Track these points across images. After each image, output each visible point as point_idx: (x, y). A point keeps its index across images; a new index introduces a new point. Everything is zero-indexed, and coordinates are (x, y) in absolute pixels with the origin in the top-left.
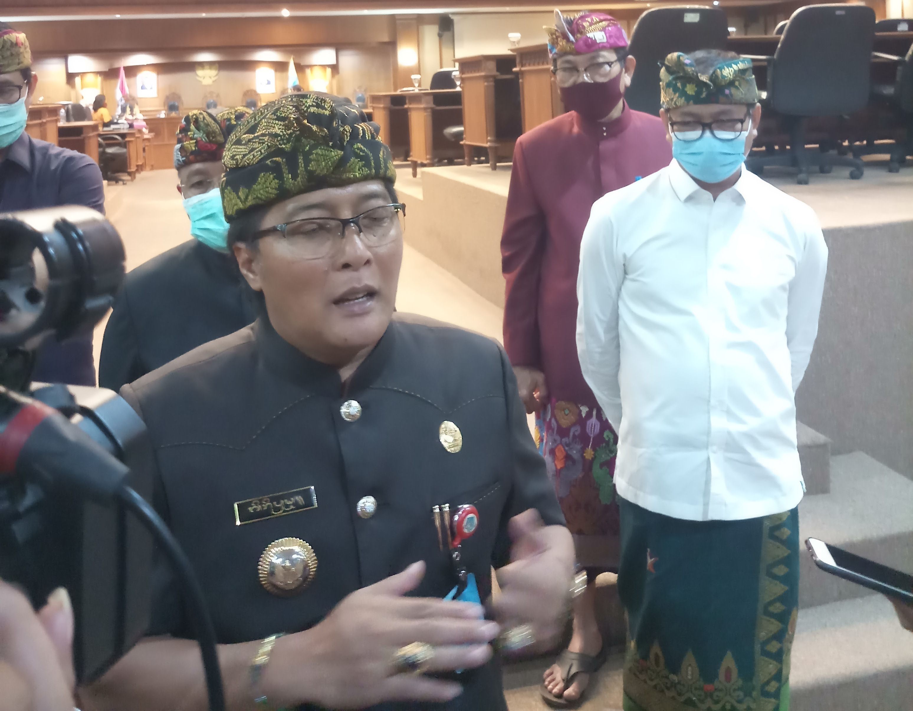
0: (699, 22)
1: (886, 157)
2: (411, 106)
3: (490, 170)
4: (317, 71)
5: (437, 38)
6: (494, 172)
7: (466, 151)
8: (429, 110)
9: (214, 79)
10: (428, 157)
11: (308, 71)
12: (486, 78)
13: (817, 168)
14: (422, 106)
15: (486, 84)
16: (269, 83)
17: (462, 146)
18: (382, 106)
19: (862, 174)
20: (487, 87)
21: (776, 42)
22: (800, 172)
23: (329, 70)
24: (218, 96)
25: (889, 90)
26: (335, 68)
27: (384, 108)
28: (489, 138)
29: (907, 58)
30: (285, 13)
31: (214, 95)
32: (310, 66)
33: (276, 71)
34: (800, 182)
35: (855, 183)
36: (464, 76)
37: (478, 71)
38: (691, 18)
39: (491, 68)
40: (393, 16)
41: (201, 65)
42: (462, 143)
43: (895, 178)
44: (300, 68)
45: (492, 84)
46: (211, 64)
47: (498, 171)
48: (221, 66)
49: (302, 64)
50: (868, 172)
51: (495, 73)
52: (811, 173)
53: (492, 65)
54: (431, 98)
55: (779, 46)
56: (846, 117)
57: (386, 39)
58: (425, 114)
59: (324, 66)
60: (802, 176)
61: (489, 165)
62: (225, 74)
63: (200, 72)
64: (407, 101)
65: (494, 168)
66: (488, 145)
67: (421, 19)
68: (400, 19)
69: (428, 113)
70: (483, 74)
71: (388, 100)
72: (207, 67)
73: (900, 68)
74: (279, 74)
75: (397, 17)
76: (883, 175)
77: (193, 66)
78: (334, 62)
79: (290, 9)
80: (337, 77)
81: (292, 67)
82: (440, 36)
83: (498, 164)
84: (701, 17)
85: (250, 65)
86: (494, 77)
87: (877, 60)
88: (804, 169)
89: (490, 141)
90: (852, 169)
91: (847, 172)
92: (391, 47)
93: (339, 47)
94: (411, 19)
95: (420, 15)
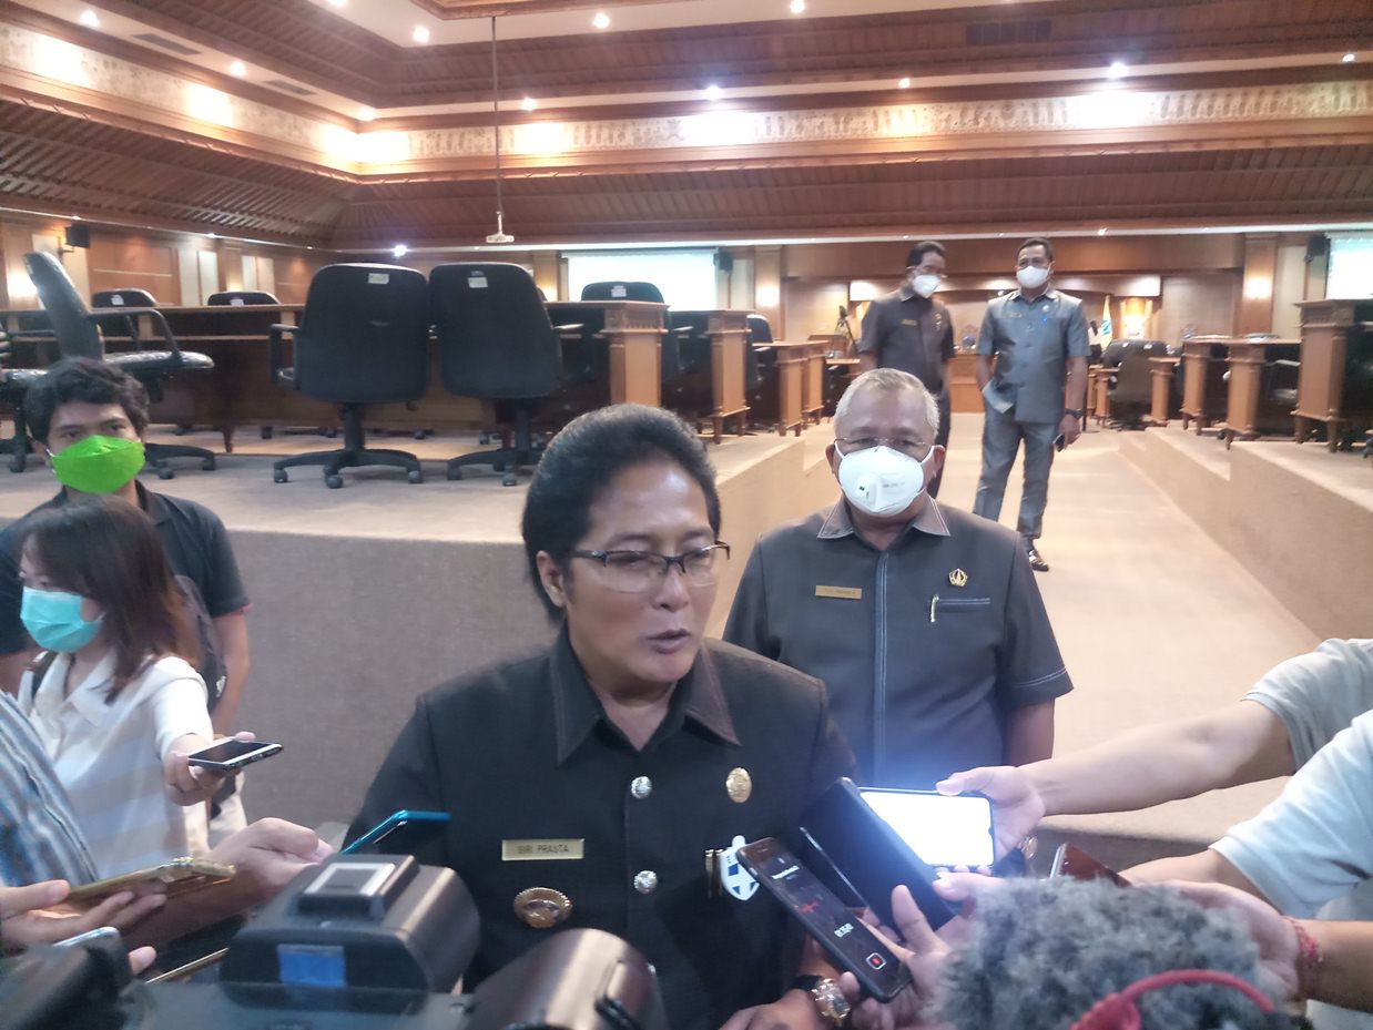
2: (1234, 360)
3: (1326, 451)
4: (1135, 305)
5: (1302, 265)
6: (1332, 455)
7: (1298, 424)
8: (1257, 367)
10: (1249, 426)
11: (1123, 304)
12: (1337, 330)
14: (1249, 360)
15: (1335, 338)
17: (1294, 416)
18: (1198, 356)
20: (1336, 343)
23: (1149, 304)
26: (1157, 301)
27: (1201, 359)
28: (1331, 410)
30: (1102, 232)
32: (1127, 298)
36: (1306, 326)
37: (1327, 321)
39: (1347, 317)
40: (1243, 235)
42: (1293, 413)
44: (1115, 301)
45: (1344, 338)
49: (1116, 295)
51: (1349, 323)
53: (1348, 313)
54: (1261, 351)
57: (1229, 264)
58: (1251, 371)
59: (1144, 299)
61: (1325, 444)
64: (1230, 353)
65: (1333, 449)
66: (1328, 419)
67: (1281, 238)
68: (1252, 239)
69: (1257, 370)
70: (1333, 324)
71: (1207, 350)
75: (1248, 237)
78: (1156, 293)
79: (1108, 227)
80: (1159, 311)
82: (1308, 261)
83: (1338, 445)
86: (1347, 329)
89: (1332, 414)
92: (1237, 274)
93: (1165, 274)
94: (1269, 239)
95: (1281, 235)
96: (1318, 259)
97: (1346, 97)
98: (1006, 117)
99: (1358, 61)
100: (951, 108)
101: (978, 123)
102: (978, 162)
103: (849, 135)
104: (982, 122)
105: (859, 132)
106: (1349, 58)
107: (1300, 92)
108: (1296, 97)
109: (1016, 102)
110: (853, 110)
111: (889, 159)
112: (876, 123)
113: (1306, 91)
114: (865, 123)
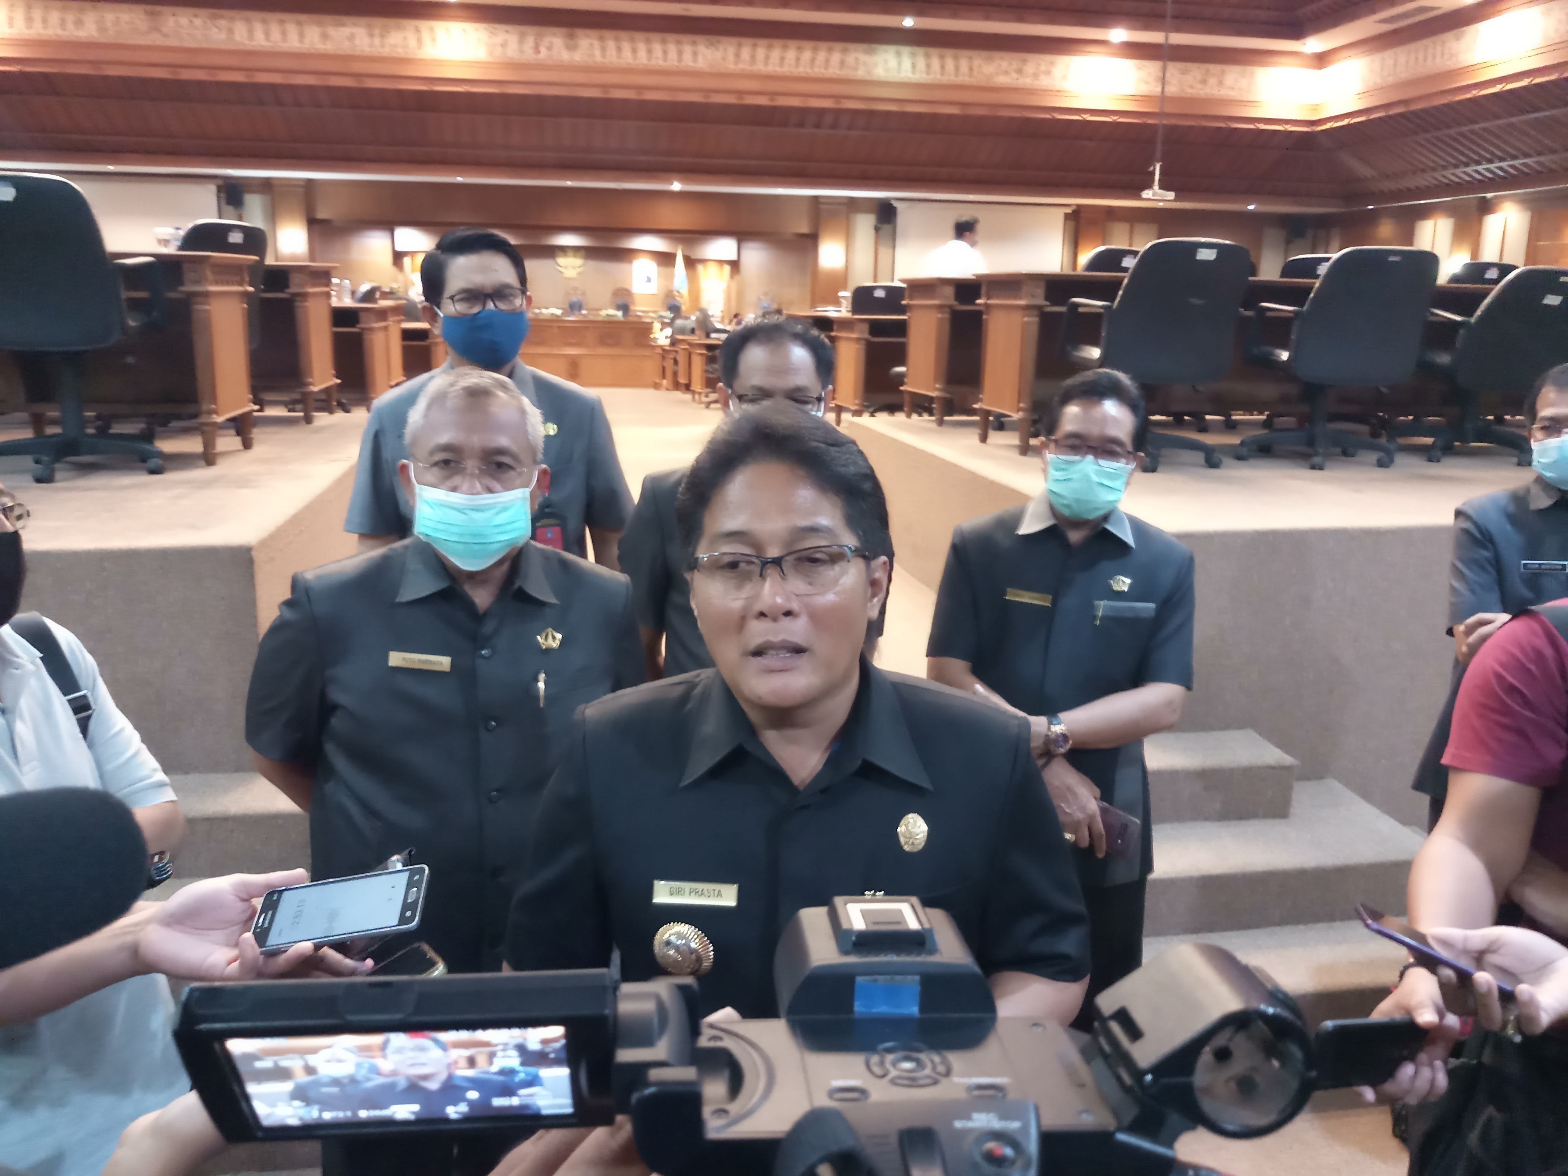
0: (1215, 260)
1: (1429, 440)
2: (839, 336)
3: (934, 426)
4: (712, 268)
5: (871, 232)
6: (940, 428)
7: (907, 399)
8: (863, 342)
9: (579, 270)
10: (857, 402)
11: (700, 268)
12: (940, 308)
13: (1338, 450)
14: (854, 336)
15: (940, 316)
16: (649, 280)
17: (902, 391)
19: (1392, 461)
20: (940, 321)
21: (1309, 289)
22: (1316, 454)
23: (727, 268)
24: (584, 294)
25: (1444, 359)
26: (735, 265)
28: (937, 386)
29: (1473, 320)
30: (676, 186)
31: (579, 292)
32: (703, 261)
33: (659, 264)
34: (1313, 467)
35: (1382, 472)
37: (931, 298)
38: (1206, 255)
39: (948, 295)
40: (816, 198)
41: (563, 250)
42: (902, 388)
43: (1434, 469)
44: (691, 263)
45: (947, 316)
46: (576, 249)
47: (944, 429)
48: (589, 253)
49: (693, 257)
50: (1400, 459)
51: (952, 302)
52: (1328, 456)
53: (950, 291)
54: (866, 327)
55: (1312, 295)
56: (1384, 390)
57: (804, 229)
58: (858, 346)
59: (721, 262)
60: (1317, 460)
61: (933, 418)
62: (594, 265)
63: (562, 260)
64: (835, 327)
65: (941, 423)
66: (934, 394)
67: (853, 205)
68: (825, 203)
69: (862, 346)
70: (936, 302)
72: (571, 253)
73: (1462, 332)
74: (663, 269)
75: (822, 200)
76: (1417, 464)
77: (552, 252)
78: (734, 257)
79: (681, 181)
80: (737, 278)
81: (680, 261)
82: (877, 229)
83: (946, 418)
84: (1218, 254)
85: (626, 255)
86: (950, 307)
87: (1433, 318)
88: (1321, 450)
89: (938, 389)
90: (1382, 454)
91: (1373, 457)
92: (811, 240)
93: (742, 236)
94: (840, 204)
95: (852, 200)
96: (887, 228)
97: (907, 63)
98: (571, 48)
99: (916, 27)
100: (507, 32)
101: (539, 52)
102: (540, 98)
103: (386, 51)
104: (543, 50)
105: (400, 50)
106: (908, 22)
107: (867, 52)
108: (863, 57)
109: (580, 32)
110: (391, 22)
111: (437, 85)
112: (419, 41)
113: (871, 52)
114: (405, 38)
